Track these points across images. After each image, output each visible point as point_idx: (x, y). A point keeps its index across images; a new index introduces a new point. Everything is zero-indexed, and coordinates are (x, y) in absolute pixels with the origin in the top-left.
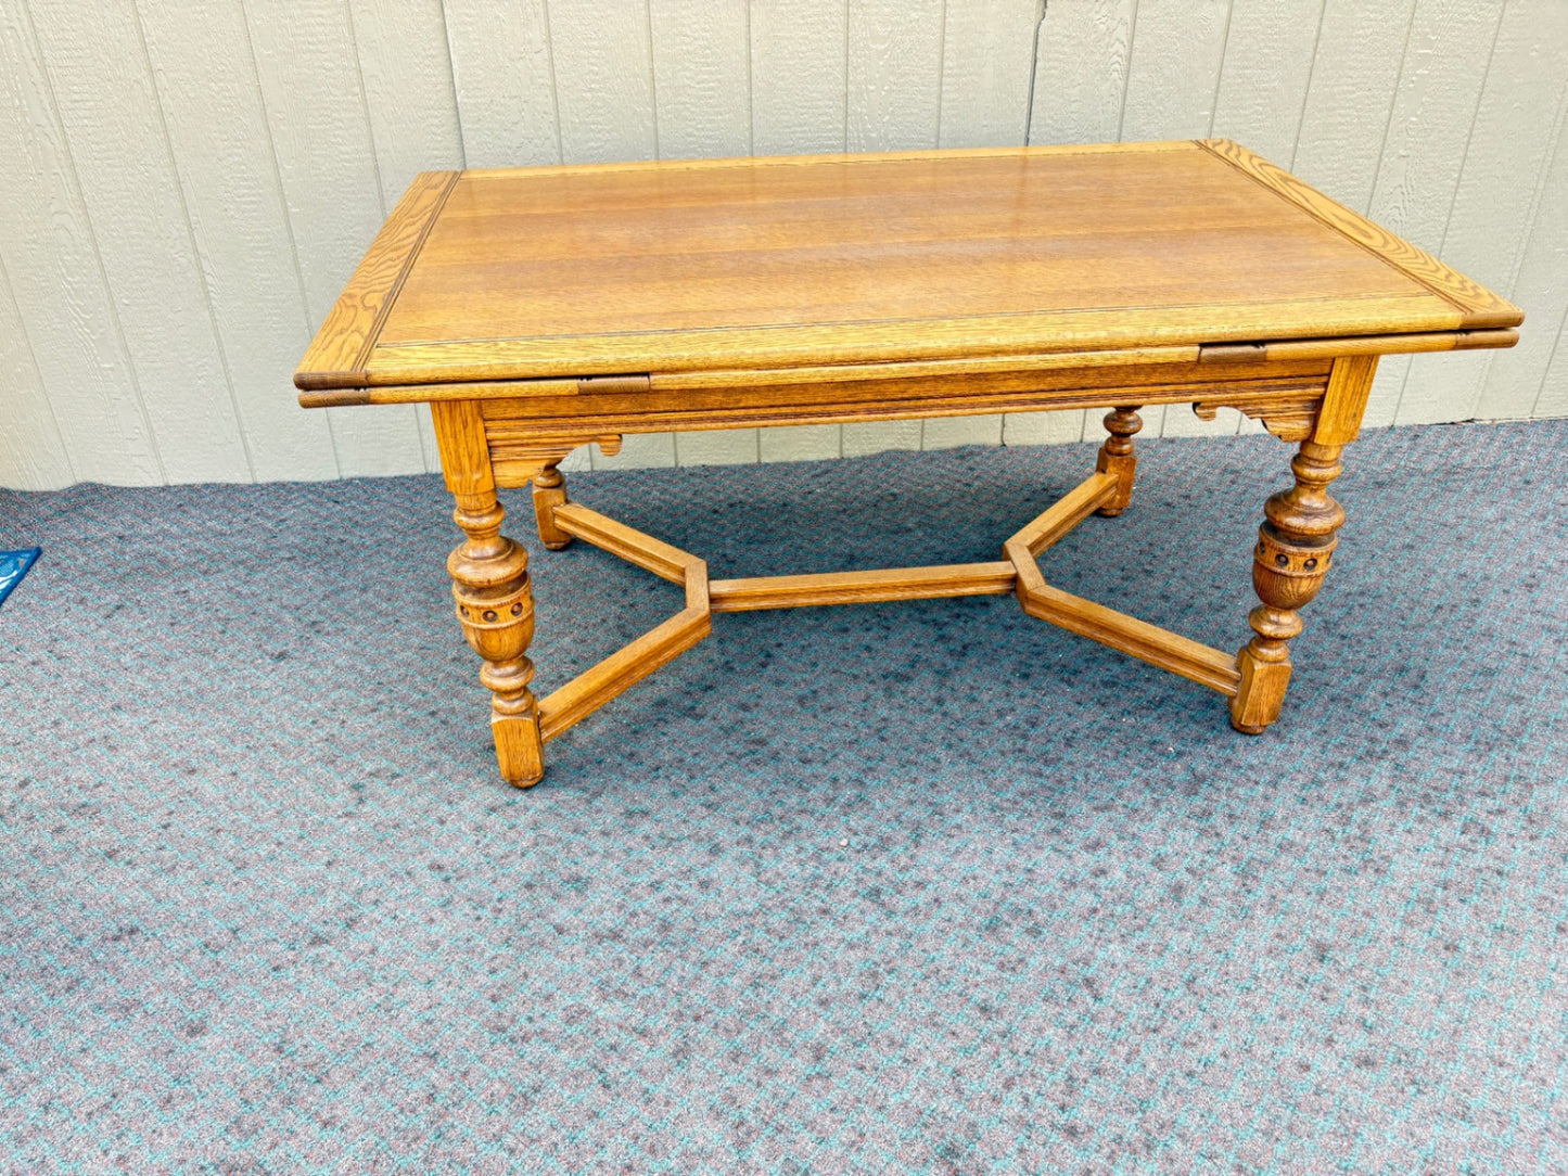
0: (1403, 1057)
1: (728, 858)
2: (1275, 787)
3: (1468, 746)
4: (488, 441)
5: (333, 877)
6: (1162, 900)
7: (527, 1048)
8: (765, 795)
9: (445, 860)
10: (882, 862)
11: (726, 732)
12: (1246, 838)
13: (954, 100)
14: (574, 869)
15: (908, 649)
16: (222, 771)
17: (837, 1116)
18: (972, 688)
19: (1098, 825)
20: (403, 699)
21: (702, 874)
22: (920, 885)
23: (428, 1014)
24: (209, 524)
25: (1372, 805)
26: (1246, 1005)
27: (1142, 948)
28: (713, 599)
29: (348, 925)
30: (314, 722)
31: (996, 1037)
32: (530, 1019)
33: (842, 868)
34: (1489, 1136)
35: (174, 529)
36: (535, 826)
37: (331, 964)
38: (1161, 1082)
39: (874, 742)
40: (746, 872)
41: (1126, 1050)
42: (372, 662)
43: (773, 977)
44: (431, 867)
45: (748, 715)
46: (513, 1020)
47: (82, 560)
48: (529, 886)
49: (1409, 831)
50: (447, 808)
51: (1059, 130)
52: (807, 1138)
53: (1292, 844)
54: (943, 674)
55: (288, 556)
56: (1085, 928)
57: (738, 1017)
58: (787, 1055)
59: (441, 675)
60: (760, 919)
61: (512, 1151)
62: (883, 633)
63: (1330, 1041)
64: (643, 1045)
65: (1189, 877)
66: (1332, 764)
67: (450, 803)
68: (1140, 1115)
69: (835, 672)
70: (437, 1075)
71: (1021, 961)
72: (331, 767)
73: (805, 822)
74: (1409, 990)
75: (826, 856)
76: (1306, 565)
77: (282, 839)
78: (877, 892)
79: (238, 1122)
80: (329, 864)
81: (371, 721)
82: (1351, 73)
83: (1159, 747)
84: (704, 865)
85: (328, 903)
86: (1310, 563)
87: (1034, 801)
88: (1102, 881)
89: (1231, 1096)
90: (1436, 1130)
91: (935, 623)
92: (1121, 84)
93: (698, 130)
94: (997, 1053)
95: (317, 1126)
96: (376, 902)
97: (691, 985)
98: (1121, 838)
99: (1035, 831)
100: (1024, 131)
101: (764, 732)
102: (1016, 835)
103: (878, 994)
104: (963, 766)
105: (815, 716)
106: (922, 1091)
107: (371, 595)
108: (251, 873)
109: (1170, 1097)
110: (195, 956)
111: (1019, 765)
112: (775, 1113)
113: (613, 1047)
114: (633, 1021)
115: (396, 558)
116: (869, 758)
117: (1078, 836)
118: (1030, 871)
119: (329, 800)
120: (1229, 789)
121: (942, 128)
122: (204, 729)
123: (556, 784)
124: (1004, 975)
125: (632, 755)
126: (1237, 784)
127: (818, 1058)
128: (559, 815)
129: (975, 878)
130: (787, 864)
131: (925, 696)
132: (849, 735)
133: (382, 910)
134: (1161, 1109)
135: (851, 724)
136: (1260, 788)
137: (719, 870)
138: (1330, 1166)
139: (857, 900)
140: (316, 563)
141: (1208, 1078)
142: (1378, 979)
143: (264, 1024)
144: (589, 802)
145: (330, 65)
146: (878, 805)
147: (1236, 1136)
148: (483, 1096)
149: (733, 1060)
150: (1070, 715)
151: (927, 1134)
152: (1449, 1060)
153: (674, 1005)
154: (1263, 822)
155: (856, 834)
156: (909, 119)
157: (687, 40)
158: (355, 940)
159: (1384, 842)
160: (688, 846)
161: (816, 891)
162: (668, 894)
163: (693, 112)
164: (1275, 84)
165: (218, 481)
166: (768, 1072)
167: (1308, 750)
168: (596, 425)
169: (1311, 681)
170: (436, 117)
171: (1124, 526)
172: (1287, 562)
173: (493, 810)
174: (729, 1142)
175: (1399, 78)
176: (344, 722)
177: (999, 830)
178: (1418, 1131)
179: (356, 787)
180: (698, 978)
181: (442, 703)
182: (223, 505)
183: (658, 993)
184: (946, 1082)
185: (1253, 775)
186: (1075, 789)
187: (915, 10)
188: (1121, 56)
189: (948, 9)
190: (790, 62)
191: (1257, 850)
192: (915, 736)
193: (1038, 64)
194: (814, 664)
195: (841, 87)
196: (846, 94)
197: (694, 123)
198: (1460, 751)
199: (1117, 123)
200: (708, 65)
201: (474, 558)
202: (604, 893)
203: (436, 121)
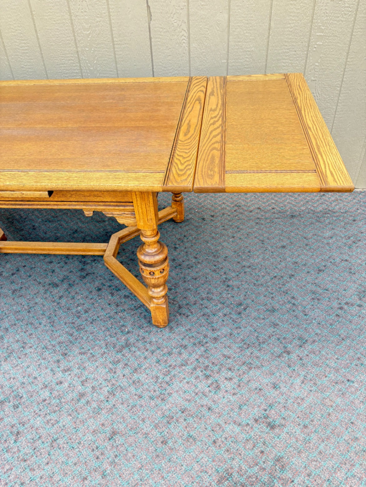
2: (152, 354)
3: (240, 345)
6: (73, 400)
12: (124, 376)
13: (121, 55)
15: (67, 273)
18: (76, 293)
19: (75, 361)
25: (184, 368)
26: (67, 455)
27: (48, 422)
39: (25, 313)
41: (8, 468)
49: (188, 383)
51: (165, 67)
53: (139, 381)
54: (71, 285)
56: (35, 408)
62: (63, 265)
63: (85, 479)
65: (91, 390)
66: (181, 346)
69: (35, 280)
74: (132, 460)
76: (150, 274)
82: (286, 44)
83: (123, 328)
86: (152, 273)
87: (61, 347)
88: (58, 387)
92: (187, 48)
93: (25, 65)
98: (79, 368)
99: (51, 360)
100: (151, 68)
102: (43, 361)
104: (47, 328)
105: (14, 299)
111: (67, 330)
116: (18, 320)
117: (64, 364)
118: (35, 378)
120: (134, 352)
126: (139, 350)
131: (57, 294)
132: (19, 308)
135: (23, 304)
136: (146, 353)
142: (125, 452)
146: (6, 341)
150: (102, 309)
154: (136, 369)
156: (104, 62)
157: (14, 30)
163: (22, 59)
164: (253, 49)
167: (177, 338)
169: (202, 305)
172: (144, 272)
175: (309, 46)
177: (39, 358)
185: (148, 346)
186: (79, 343)
187: (98, 17)
188: (185, 37)
189: (111, 17)
190: (54, 39)
191: (124, 382)
192: (41, 312)
193: (152, 40)
194: (30, 276)
195: (75, 49)
196: (77, 52)
197: (23, 63)
198: (235, 346)
199: (188, 65)
200: (23, 40)
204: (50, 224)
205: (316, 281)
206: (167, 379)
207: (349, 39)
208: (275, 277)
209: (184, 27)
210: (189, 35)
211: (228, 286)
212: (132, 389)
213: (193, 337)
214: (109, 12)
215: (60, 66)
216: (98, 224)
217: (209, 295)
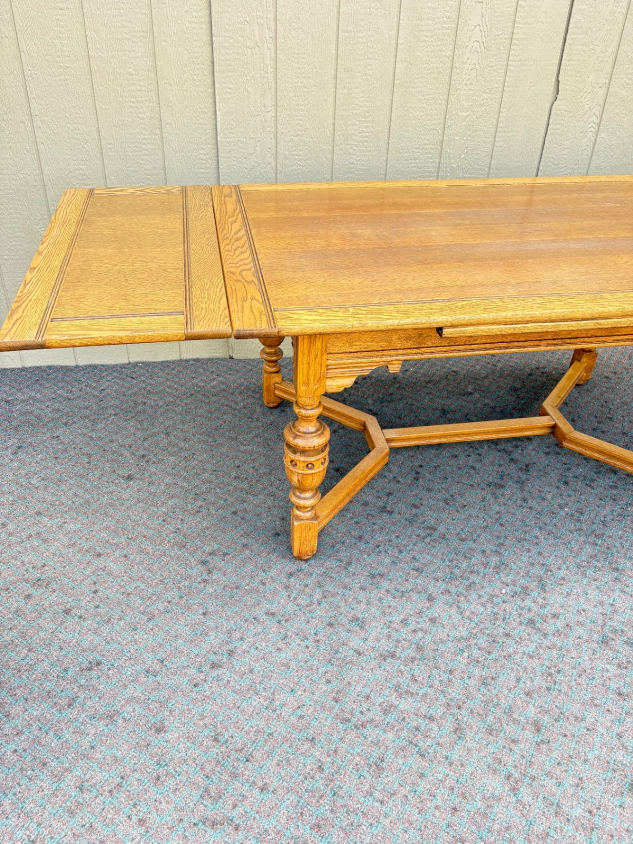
1: (440, 603)
4: (327, 366)
5: (210, 623)
7: (366, 732)
8: (447, 562)
9: (274, 610)
10: (528, 603)
11: (410, 522)
13: (501, 146)
14: (353, 612)
15: (496, 468)
16: (117, 553)
17: (563, 768)
18: (540, 491)
20: (214, 504)
21: (429, 613)
22: (555, 616)
23: (299, 712)
24: (58, 392)
28: (387, 441)
29: (229, 654)
30: (164, 521)
32: (362, 712)
33: (507, 607)
35: (38, 396)
36: (320, 585)
39: (497, 527)
40: (453, 611)
43: (493, 679)
44: (267, 614)
45: (419, 511)
46: (352, 714)
48: (331, 625)
50: (263, 574)
51: (556, 165)
52: (550, 783)
54: (521, 482)
55: (113, 413)
57: (483, 705)
58: (520, 729)
59: (231, 488)
60: (472, 642)
62: (478, 458)
64: (434, 727)
67: (264, 571)
69: (459, 482)
70: (318, 753)
72: (183, 550)
73: (476, 579)
75: (495, 600)
77: (170, 599)
78: (531, 622)
79: (206, 790)
80: (204, 614)
81: (198, 519)
84: (428, 608)
85: (212, 640)
87: (598, 561)
91: (505, 451)
92: (593, 139)
93: (357, 160)
95: (257, 791)
96: (242, 639)
97: (447, 686)
99: (606, 579)
100: (537, 165)
101: (432, 522)
102: (596, 583)
103: (556, 687)
104: (552, 541)
105: (458, 511)
106: (605, 749)
107: (172, 437)
108: (158, 622)
110: (143, 679)
111: (582, 539)
112: (526, 767)
113: (417, 729)
114: (422, 711)
115: (180, 414)
116: (498, 537)
118: (612, 605)
119: (190, 571)
122: (96, 527)
123: (322, 557)
124: (623, 672)
125: (360, 538)
127: (538, 730)
128: (332, 577)
129: (584, 611)
130: (473, 605)
131: (515, 497)
132: (481, 523)
133: (247, 644)
135: (480, 516)
137: (437, 610)
139: (523, 627)
140: (132, 417)
143: (201, 723)
144: (346, 568)
145: (142, 116)
146: (514, 567)
148: (351, 766)
149: (490, 734)
150: (599, 507)
151: (617, 776)
153: (442, 699)
155: (507, 585)
156: (475, 157)
157: (356, 107)
158: (239, 663)
160: (415, 596)
161: (498, 623)
162: (414, 628)
163: (355, 150)
165: (56, 364)
166: (513, 741)
170: (204, 149)
171: (587, 391)
173: (291, 575)
174: (507, 789)
176: (182, 520)
177: (586, 580)
179: (204, 563)
180: (450, 681)
181: (238, 506)
182: (63, 380)
183: (431, 692)
184: (615, 741)
186: (618, 553)
187: (486, 93)
188: (595, 123)
189: (504, 93)
190: (414, 122)
192: (519, 523)
193: (550, 126)
194: (445, 478)
195: (440, 137)
196: (442, 142)
197: (355, 157)
199: (588, 162)
200: (367, 122)
201: (305, 433)
202: (376, 629)
203: (203, 152)
204: (393, 404)
209: (597, 110)
210: (600, 122)
214: (504, 87)
215: (410, 161)
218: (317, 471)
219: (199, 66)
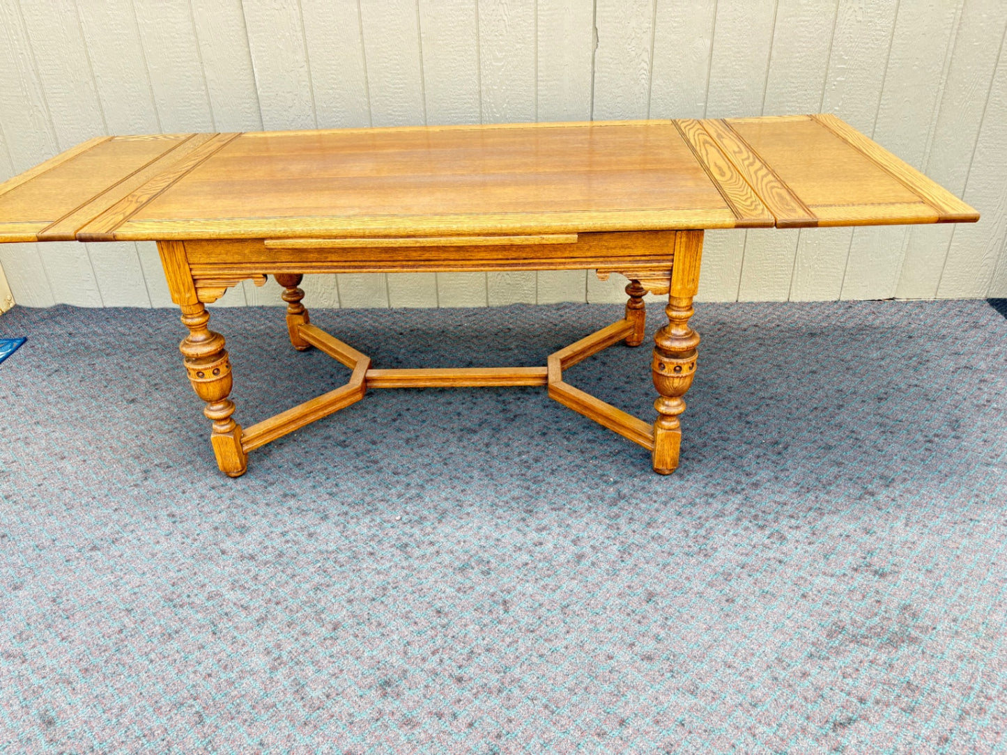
0: (672, 657)
1: (330, 522)
2: (666, 505)
3: (796, 489)
4: (192, 276)
5: (115, 517)
6: (569, 562)
7: (181, 610)
8: (365, 491)
9: (177, 512)
10: (416, 530)
11: (358, 455)
12: (634, 532)
13: (545, 95)
14: (243, 522)
15: (482, 416)
16: (79, 459)
17: (333, 659)
18: (510, 439)
19: (550, 518)
20: (188, 427)
21: (312, 530)
22: (432, 543)
23: (137, 590)
24: (119, 329)
25: (721, 519)
26: (592, 622)
27: (545, 587)
28: (366, 380)
29: (113, 542)
30: (136, 436)
31: (439, 627)
32: (189, 596)
33: (391, 532)
34: (703, 704)
35: (100, 331)
36: (233, 498)
37: (96, 561)
38: (523, 658)
39: (439, 466)
40: (336, 530)
41: (510, 640)
42: (179, 407)
43: (328, 586)
44: (169, 515)
45: (374, 447)
46: (179, 596)
47: (46, 345)
48: (216, 529)
49: (736, 535)
50: (190, 485)
51: (610, 113)
52: (310, 670)
53: (660, 537)
54: (497, 430)
55: (155, 348)
56: (517, 573)
57: (300, 604)
58: (319, 626)
60: (333, 556)
61: (151, 661)
62: (472, 405)
63: (632, 645)
64: (243, 614)
65: (591, 550)
66: (706, 494)
67: (192, 483)
68: (502, 674)
69: (434, 426)
70: (128, 620)
71: (471, 588)
72: (136, 460)
73: (381, 506)
74: (693, 622)
75: (385, 524)
76: (675, 369)
77: (96, 496)
78: (407, 545)
79: (21, 633)
80: (116, 510)
81: (167, 438)
82: (793, 80)
83: (605, 478)
84: (315, 525)
85: (107, 530)
86: (678, 368)
87: (518, 503)
88: (538, 548)
89: (560, 669)
90: (673, 698)
91: (504, 402)
92: (647, 86)
93: (394, 111)
94: (436, 636)
95: (58, 640)
96: (132, 531)
97: (282, 586)
98: (560, 526)
99: (511, 518)
100: (589, 113)
101: (379, 456)
102: (499, 521)
103: (382, 599)
104: (485, 481)
105: (412, 449)
106: (385, 651)
108: (73, 512)
109: (524, 667)
110: (30, 551)
111: (518, 483)
112: (299, 654)
113: (226, 614)
114: (243, 602)
116: (433, 474)
117: (533, 523)
118: (498, 540)
119: (129, 477)
120: (637, 504)
121: (539, 111)
122: (77, 437)
123: (252, 477)
124: (458, 595)
125: (300, 464)
126: (642, 501)
127: (335, 629)
128: (247, 493)
129: (464, 542)
130: (362, 528)
131: (480, 442)
132: (427, 461)
133: (134, 535)
134: (516, 672)
135: (431, 455)
136: (656, 505)
137: (322, 529)
138: (599, 711)
139: (393, 549)
141: (551, 659)
142: (677, 614)
143: (52, 587)
144: (266, 487)
145: (188, 74)
146: (427, 499)
147: (552, 690)
148: (148, 633)
149: (288, 626)
150: (560, 457)
151: (378, 673)
152: (698, 661)
153: (268, 595)
154: (649, 524)
155: (408, 514)
156: (519, 106)
157: (386, 60)
158: (115, 550)
159: (717, 538)
160: (311, 514)
161: (371, 543)
162: (289, 539)
163: (391, 102)
164: (744, 87)
166: (305, 634)
167: (696, 485)
168: (250, 269)
169: (716, 447)
171: (639, 353)
172: (664, 368)
173: (213, 488)
174: (268, 667)
175: (825, 83)
176: (152, 437)
177: (491, 517)
178: (661, 697)
179: (145, 472)
180: (287, 583)
182: (130, 319)
183: (262, 588)
184: (401, 648)
185: (655, 497)
186: (545, 497)
187: (518, 43)
188: (646, 70)
189: (539, 42)
190: (446, 73)
191: (637, 539)
192: (465, 463)
193: (595, 75)
194: (424, 421)
195: (477, 87)
196: (480, 91)
197: (392, 108)
198: (789, 492)
199: (646, 110)
200: (399, 75)
201: (192, 342)
202: (255, 535)
203: (247, 106)
204: (423, 355)
205: (880, 412)
206: (702, 532)
207: (882, 74)
208: (816, 408)
209: (646, 56)
210: (652, 68)
211: (748, 423)
212: (654, 545)
213: (718, 484)
214: (537, 36)
216: (502, 354)
217: (722, 435)
218: (209, 380)
219: (233, 28)
